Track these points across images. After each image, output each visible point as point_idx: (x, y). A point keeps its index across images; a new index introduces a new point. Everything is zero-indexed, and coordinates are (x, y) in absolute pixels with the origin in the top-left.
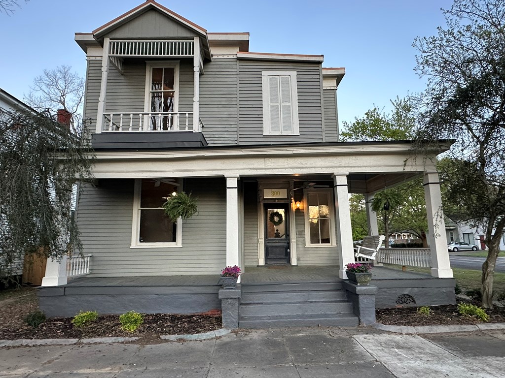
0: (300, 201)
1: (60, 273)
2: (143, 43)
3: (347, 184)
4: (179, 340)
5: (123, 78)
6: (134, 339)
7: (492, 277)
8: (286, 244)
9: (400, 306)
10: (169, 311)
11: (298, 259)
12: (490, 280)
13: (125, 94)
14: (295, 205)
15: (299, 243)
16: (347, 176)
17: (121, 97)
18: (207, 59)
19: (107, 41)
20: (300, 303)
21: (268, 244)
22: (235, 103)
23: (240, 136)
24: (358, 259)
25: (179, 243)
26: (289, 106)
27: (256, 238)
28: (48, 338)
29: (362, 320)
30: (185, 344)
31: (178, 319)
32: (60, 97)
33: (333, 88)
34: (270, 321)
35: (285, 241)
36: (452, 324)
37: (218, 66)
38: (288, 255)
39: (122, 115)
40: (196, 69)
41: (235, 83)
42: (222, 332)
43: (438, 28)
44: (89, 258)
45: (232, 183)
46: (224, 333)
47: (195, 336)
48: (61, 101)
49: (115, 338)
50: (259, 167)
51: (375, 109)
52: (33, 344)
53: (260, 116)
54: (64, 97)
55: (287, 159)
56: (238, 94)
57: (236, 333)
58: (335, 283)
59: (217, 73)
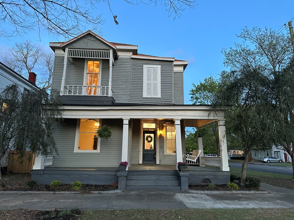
0: (162, 130)
1: (42, 163)
2: (85, 51)
3: (180, 124)
4: (99, 193)
5: (73, 65)
6: (79, 192)
7: (246, 171)
8: (154, 153)
9: (204, 184)
10: (94, 183)
11: (160, 161)
12: (245, 172)
13: (73, 74)
14: (159, 132)
15: (161, 152)
16: (180, 120)
17: (71, 75)
18: (116, 58)
19: (67, 49)
20: (155, 180)
21: (145, 153)
22: (130, 80)
23: (132, 97)
24: (190, 162)
25: (98, 151)
26: (157, 83)
27: (138, 149)
28: (40, 191)
29: (182, 188)
30: (102, 194)
31: (98, 186)
32: (24, 59)
33: (181, 71)
34: (140, 187)
35: (154, 151)
36: (221, 190)
37: (121, 62)
38: (155, 158)
39: (73, 87)
40: (111, 65)
41: (130, 70)
42: (118, 191)
43: (230, 48)
44: (52, 157)
45: (126, 122)
46: (118, 192)
47: (106, 192)
48: (24, 61)
49: (70, 192)
50: (139, 115)
51: (211, 77)
52: (34, 193)
53: (142, 88)
54: (26, 59)
55: (152, 111)
56: (131, 76)
57: (124, 192)
58: (173, 172)
59: (121, 65)
